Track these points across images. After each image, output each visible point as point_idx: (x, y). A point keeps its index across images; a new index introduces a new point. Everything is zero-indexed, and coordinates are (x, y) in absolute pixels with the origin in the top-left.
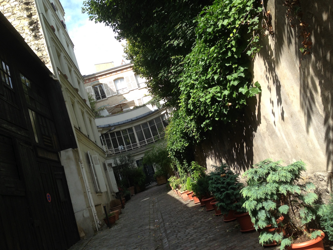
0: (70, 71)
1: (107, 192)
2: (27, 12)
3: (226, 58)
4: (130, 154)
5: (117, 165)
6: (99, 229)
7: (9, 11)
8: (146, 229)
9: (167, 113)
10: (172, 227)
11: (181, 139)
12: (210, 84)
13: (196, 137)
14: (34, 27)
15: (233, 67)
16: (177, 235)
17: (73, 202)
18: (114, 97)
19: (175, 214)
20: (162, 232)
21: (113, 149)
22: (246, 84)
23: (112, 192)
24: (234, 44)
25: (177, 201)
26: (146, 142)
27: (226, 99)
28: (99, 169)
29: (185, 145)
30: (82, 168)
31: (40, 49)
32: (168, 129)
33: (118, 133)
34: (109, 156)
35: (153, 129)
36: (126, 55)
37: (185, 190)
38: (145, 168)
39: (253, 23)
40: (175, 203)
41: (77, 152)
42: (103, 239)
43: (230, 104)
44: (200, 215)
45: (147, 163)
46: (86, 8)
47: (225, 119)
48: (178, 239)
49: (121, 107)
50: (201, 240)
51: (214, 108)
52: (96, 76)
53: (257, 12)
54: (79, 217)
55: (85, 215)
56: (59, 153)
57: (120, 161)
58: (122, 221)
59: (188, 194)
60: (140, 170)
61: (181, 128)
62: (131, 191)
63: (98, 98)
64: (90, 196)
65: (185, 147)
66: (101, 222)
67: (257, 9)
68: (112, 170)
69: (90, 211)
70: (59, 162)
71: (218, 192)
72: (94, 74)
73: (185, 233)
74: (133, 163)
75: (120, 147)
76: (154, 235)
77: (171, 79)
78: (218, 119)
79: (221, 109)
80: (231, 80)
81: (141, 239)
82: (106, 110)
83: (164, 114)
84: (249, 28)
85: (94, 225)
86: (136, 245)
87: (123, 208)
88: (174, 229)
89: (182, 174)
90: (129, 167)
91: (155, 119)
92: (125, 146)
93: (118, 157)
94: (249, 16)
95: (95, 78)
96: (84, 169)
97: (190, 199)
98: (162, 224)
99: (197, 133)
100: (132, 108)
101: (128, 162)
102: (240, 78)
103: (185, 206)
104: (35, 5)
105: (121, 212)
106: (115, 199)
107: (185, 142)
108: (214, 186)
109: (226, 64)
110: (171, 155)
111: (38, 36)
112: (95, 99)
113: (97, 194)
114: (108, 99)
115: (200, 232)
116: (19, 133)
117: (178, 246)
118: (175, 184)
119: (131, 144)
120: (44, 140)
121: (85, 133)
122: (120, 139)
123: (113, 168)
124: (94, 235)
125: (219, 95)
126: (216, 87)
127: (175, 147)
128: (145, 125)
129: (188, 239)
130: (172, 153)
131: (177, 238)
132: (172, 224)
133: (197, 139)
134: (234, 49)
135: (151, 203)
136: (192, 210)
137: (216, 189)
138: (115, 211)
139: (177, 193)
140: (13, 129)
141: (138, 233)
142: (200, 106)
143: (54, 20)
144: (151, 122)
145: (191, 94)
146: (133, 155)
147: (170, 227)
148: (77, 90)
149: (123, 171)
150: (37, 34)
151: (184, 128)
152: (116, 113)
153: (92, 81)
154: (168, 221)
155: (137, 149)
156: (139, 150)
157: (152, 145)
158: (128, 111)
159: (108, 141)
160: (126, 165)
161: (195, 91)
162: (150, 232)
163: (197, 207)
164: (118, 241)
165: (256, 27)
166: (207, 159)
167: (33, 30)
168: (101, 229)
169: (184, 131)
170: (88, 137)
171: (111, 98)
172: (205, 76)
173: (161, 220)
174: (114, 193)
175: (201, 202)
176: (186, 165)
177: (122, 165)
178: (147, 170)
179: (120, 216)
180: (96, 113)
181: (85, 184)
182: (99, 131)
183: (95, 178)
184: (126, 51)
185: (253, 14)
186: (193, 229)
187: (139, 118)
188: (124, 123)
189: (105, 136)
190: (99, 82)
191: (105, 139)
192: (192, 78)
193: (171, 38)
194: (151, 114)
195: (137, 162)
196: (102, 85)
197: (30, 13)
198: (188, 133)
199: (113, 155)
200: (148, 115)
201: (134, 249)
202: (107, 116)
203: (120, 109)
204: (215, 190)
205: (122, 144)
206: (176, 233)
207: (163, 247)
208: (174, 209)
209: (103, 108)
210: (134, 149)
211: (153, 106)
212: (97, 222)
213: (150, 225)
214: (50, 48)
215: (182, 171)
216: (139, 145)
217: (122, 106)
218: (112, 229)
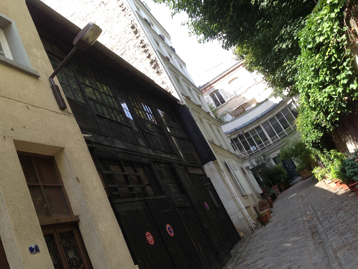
0: (190, 90)
1: (252, 194)
2: (146, 54)
3: (331, 63)
4: (265, 153)
5: (254, 166)
6: (254, 228)
7: (132, 58)
8: (299, 221)
9: (293, 101)
10: (324, 215)
11: (314, 130)
12: (324, 85)
13: (328, 127)
14: (155, 65)
15: (340, 68)
16: (329, 220)
17: (225, 207)
18: (233, 99)
19: (325, 204)
20: (316, 220)
21: (246, 151)
22: (355, 79)
23: (257, 194)
24: (334, 52)
25: (326, 191)
26: (278, 137)
27: (341, 94)
28: (238, 174)
29: (319, 135)
30: (225, 176)
31: (164, 82)
32: (299, 121)
33: (247, 134)
34: (244, 159)
35: (282, 121)
36: (235, 56)
37: (332, 179)
38: (284, 164)
39: (342, 40)
40: (324, 193)
41: (217, 163)
42: (262, 235)
43: (346, 98)
44: (350, 200)
45: (286, 158)
46: (191, 31)
47: (346, 110)
48: (331, 223)
49: (243, 108)
50: (351, 220)
51: (333, 103)
52: (211, 83)
53: (343, 30)
54: (234, 219)
55: (239, 217)
56: (203, 167)
57: (256, 162)
58: (274, 219)
59: (336, 183)
60: (279, 167)
61: (310, 121)
62: (275, 190)
63: (218, 105)
64: (239, 199)
65: (319, 137)
66: (255, 222)
67: (343, 28)
68: (251, 172)
69: (243, 213)
70: (205, 175)
71: (356, 176)
72: (208, 83)
73: (336, 217)
74: (270, 162)
75: (252, 148)
76: (308, 224)
77: (288, 79)
78: (340, 112)
79: (339, 104)
80: (341, 80)
81: (297, 229)
82: (228, 115)
83: (291, 103)
84: (340, 44)
85: (250, 225)
86: (293, 234)
87: (272, 208)
88: (326, 216)
89: (327, 163)
90: (267, 167)
91: (282, 111)
92: (257, 146)
93: (253, 158)
94: (338, 35)
95: (210, 87)
96: (227, 177)
97: (339, 187)
98: (314, 214)
99: (328, 123)
100: (254, 105)
101: (264, 161)
102: (348, 76)
103: (335, 195)
104: (150, 46)
105: (271, 211)
106: (261, 200)
107: (319, 133)
108: (351, 171)
109: (333, 68)
110: (309, 147)
111: (159, 71)
112: (215, 107)
113: (244, 198)
114: (228, 103)
115: (351, 214)
116: (173, 158)
117: (331, 228)
118: (320, 175)
119: (263, 143)
120: (189, 159)
121: (218, 144)
122: (250, 140)
123: (251, 170)
124: (252, 234)
125: (334, 93)
126: (330, 86)
127: (310, 139)
128: (272, 120)
129: (339, 221)
130: (309, 144)
131: (329, 223)
132: (324, 213)
133: (330, 127)
134: (336, 56)
135: (299, 198)
136: (342, 197)
137: (353, 173)
138: (265, 211)
139: (325, 184)
140: (168, 156)
141: (293, 225)
142: (320, 103)
143: (166, 49)
144: (278, 115)
145: (309, 94)
146: (268, 153)
147: (322, 215)
148: (200, 106)
149: (261, 171)
150: (158, 70)
151: (314, 120)
152: (239, 114)
153: (208, 90)
154: (320, 211)
155: (271, 147)
156: (272, 147)
157: (285, 139)
158: (250, 110)
159: (239, 145)
160: (263, 165)
161: (312, 91)
162: (304, 223)
163: (347, 194)
164: (276, 234)
165: (346, 43)
166: (347, 144)
167: (154, 68)
168: (257, 228)
169: (315, 123)
170: (221, 147)
171: (230, 101)
172: (318, 79)
173: (313, 211)
174: (259, 194)
175: (350, 188)
176: (327, 153)
177: (260, 166)
178: (287, 166)
179: (271, 215)
180: (220, 119)
181: (231, 190)
182: (227, 137)
183: (239, 183)
184: (235, 52)
185: (340, 33)
186: (343, 212)
187: (265, 115)
188: (250, 124)
189: (234, 141)
190: (214, 89)
191: (235, 144)
192: (307, 80)
193: (278, 42)
194: (276, 107)
195: (274, 159)
196: (218, 91)
197: (148, 54)
198: (319, 123)
199: (247, 157)
200: (273, 109)
201: (292, 237)
202: (232, 121)
203: (242, 109)
204: (353, 175)
205: (253, 144)
206: (328, 219)
207: (318, 232)
208: (325, 200)
209: (225, 114)
210: (267, 147)
211: (276, 97)
212: (252, 222)
213: (302, 218)
214: (171, 78)
215: (326, 159)
216: (271, 142)
217: (243, 106)
218: (267, 226)
